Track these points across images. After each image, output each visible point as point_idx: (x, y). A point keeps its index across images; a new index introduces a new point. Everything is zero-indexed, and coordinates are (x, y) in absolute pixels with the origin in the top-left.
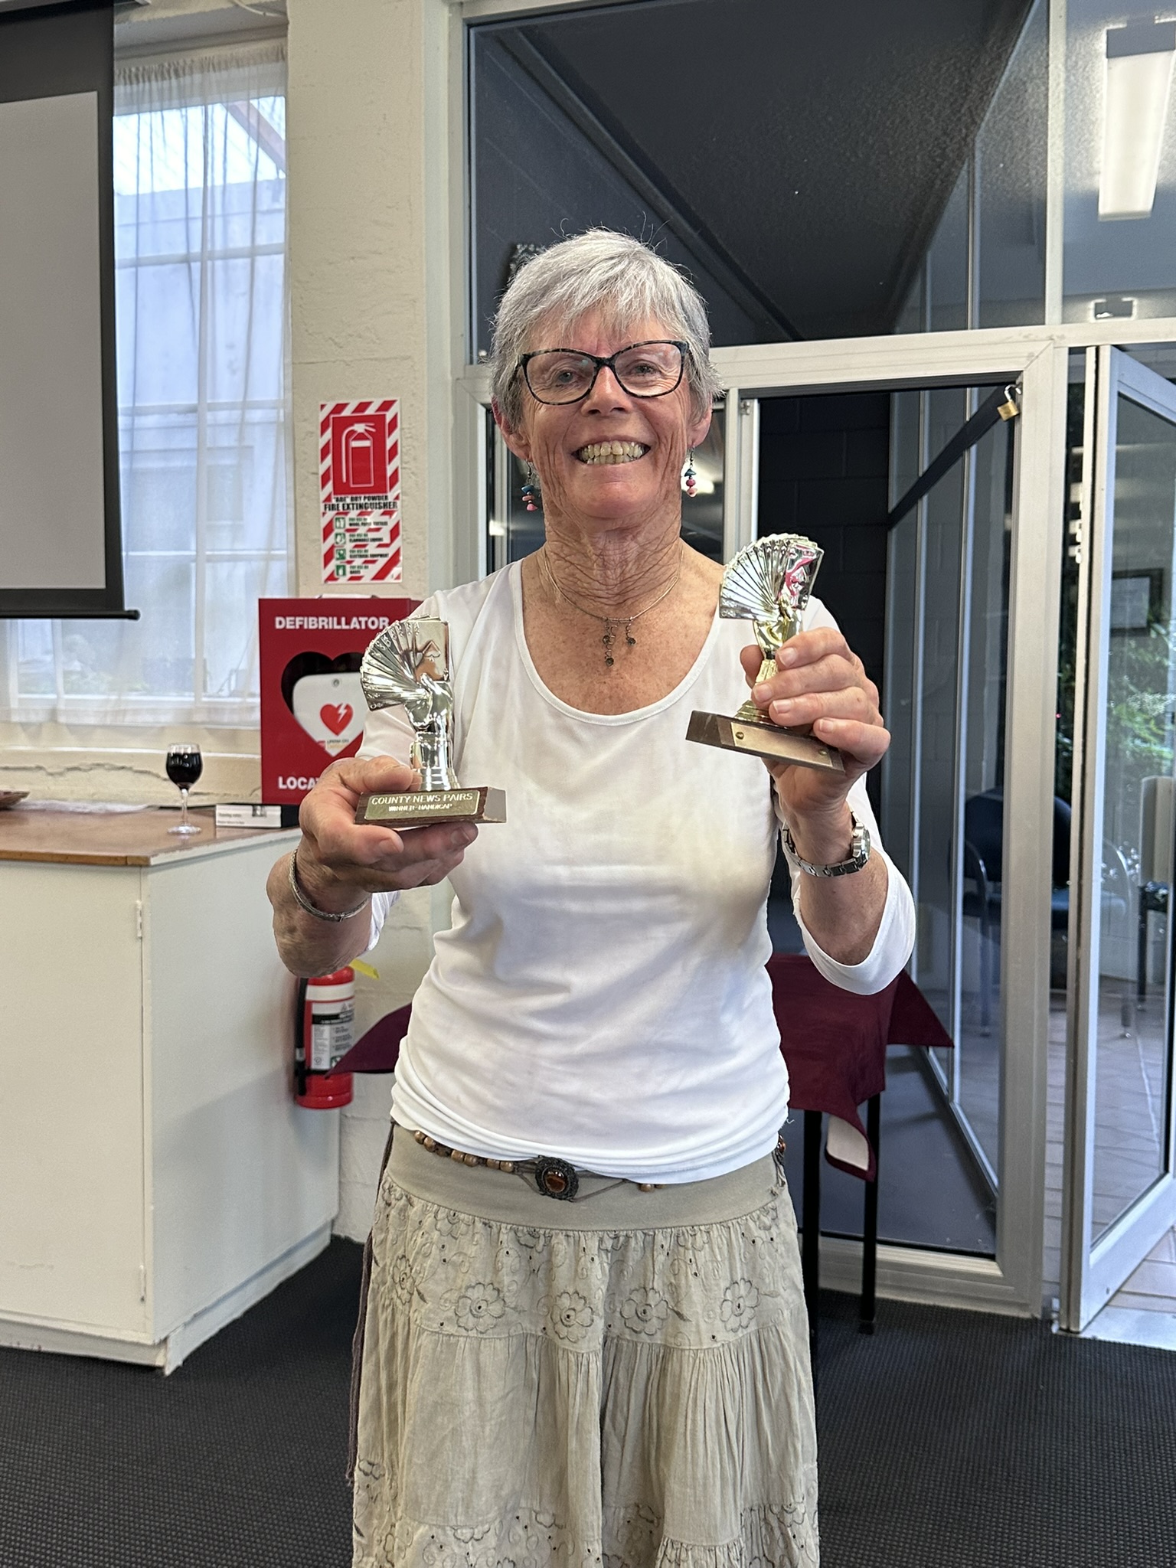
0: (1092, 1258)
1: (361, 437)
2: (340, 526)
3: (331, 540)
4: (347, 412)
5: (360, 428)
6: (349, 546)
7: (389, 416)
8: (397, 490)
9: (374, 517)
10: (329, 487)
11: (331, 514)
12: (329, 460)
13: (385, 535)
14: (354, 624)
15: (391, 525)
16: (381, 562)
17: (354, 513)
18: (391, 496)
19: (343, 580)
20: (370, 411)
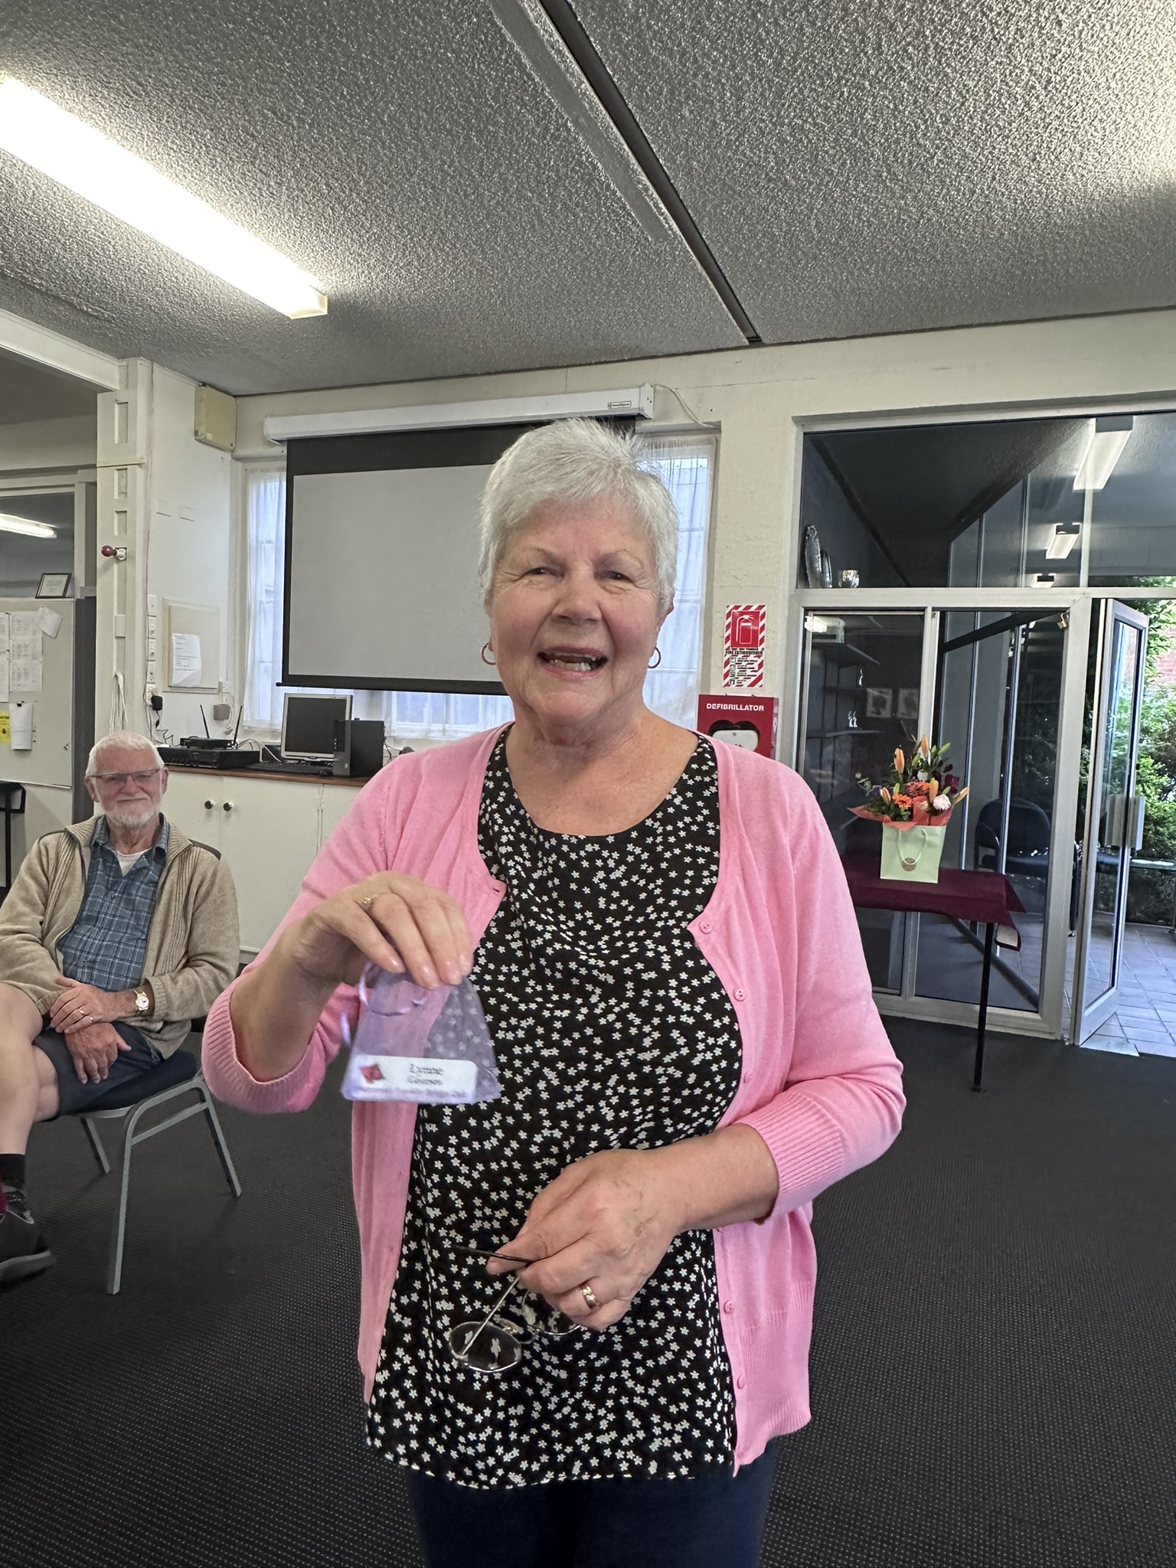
0: (1086, 1013)
1: (747, 621)
2: (733, 662)
3: (728, 667)
4: (740, 609)
5: (746, 617)
6: (737, 671)
7: (762, 612)
8: (763, 646)
9: (752, 657)
10: (729, 643)
11: (729, 656)
12: (730, 631)
13: (756, 666)
14: (746, 708)
15: (759, 661)
16: (753, 678)
17: (740, 656)
18: (760, 648)
19: (733, 686)
20: (752, 609)
